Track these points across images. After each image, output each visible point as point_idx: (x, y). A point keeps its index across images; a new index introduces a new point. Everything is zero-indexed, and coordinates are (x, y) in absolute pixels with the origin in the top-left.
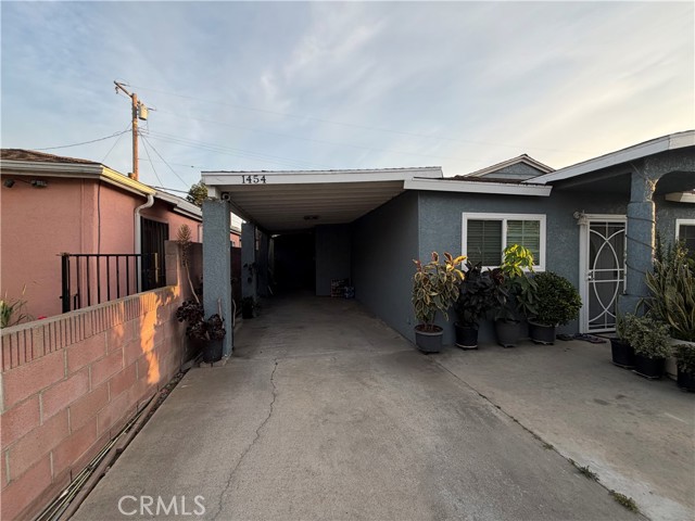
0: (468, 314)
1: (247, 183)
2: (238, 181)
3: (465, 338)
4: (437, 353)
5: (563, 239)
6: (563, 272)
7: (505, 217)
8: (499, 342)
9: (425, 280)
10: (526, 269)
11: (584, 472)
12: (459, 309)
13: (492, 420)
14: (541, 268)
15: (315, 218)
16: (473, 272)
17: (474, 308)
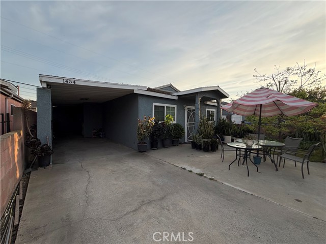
0: (155, 137)
1: (66, 83)
2: (61, 81)
3: (154, 146)
4: (145, 151)
5: (181, 113)
6: (181, 123)
7: (166, 105)
8: (164, 146)
9: (142, 126)
10: (171, 122)
11: (184, 169)
12: (152, 136)
13: (164, 164)
14: (175, 122)
15: (86, 99)
16: (156, 123)
17: (157, 135)
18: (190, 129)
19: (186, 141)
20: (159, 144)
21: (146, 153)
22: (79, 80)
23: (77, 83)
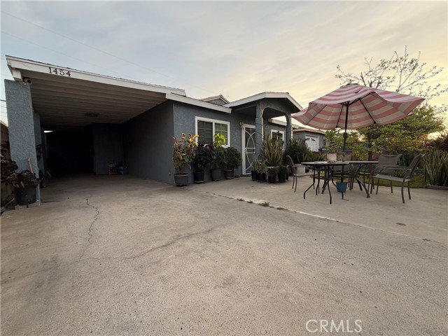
0: (199, 165)
1: (54, 73)
2: (46, 71)
3: (198, 178)
4: (186, 186)
5: (236, 134)
6: (236, 147)
7: (214, 121)
8: (213, 179)
9: (179, 148)
10: (223, 146)
11: (241, 200)
12: (196, 162)
13: (212, 197)
14: (229, 146)
15: (96, 115)
16: (201, 144)
17: (202, 161)
18: (249, 157)
19: (244, 173)
20: (206, 177)
21: (187, 187)
22: (76, 71)
23: (73, 75)
